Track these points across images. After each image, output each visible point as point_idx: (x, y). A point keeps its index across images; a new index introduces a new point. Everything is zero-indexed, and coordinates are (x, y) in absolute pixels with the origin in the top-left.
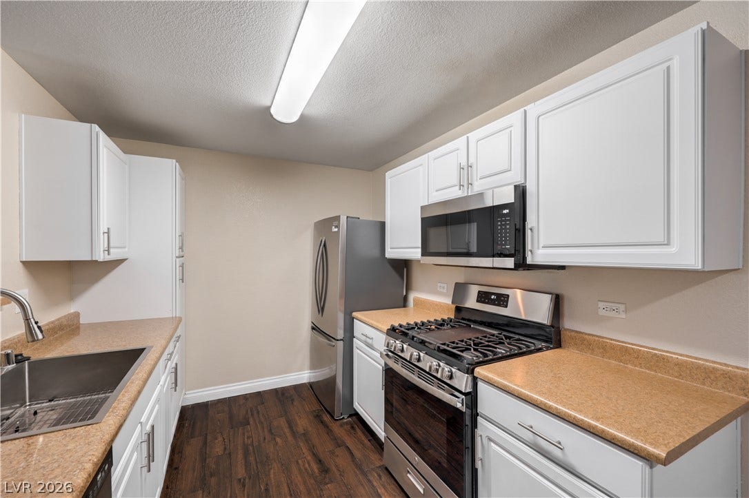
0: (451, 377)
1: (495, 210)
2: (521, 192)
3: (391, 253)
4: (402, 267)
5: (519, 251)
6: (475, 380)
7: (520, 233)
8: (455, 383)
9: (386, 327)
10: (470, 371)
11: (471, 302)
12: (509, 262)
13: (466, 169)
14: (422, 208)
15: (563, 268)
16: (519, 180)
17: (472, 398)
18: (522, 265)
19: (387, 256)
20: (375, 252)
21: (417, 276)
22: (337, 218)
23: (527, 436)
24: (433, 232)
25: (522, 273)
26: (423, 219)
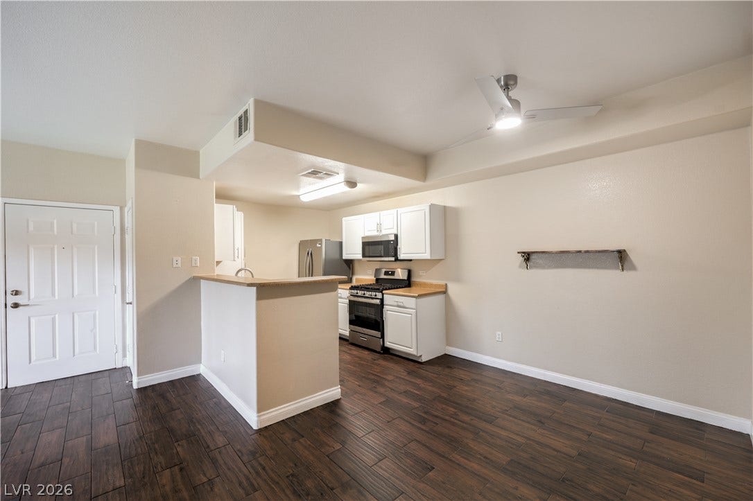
0: (376, 295)
1: (389, 241)
2: (396, 236)
3: (345, 257)
4: (349, 263)
5: (396, 255)
6: (383, 294)
7: (396, 249)
8: (377, 297)
9: (348, 288)
10: (382, 292)
11: (383, 276)
12: (393, 259)
13: (379, 225)
14: (363, 238)
15: (411, 260)
16: (396, 232)
17: (382, 300)
18: (397, 260)
19: (344, 258)
20: (337, 256)
21: (357, 267)
22: (321, 240)
23: (396, 304)
24: (367, 247)
25: (398, 262)
26: (363, 243)
